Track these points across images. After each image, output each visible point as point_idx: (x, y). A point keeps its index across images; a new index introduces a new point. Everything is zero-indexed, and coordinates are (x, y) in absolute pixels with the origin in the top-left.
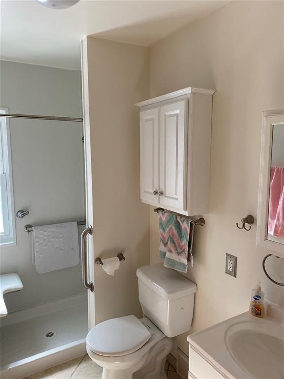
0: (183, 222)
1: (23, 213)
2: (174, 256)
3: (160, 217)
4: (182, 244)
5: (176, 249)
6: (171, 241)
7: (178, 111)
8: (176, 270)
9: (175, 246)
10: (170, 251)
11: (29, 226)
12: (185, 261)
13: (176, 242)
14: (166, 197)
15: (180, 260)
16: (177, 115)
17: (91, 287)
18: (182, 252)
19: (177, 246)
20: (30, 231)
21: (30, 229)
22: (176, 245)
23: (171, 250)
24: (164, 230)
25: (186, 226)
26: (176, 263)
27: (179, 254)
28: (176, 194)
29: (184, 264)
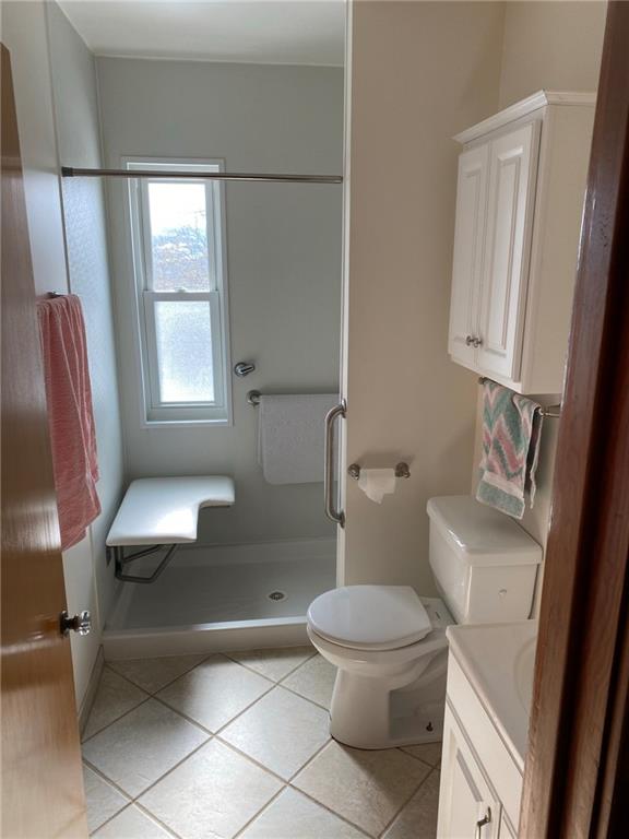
0: (522, 408)
1: (246, 367)
2: (499, 481)
3: (487, 396)
4: (517, 458)
5: (504, 466)
6: (494, 448)
7: (519, 151)
8: (500, 509)
9: (503, 460)
10: (491, 469)
11: (254, 394)
12: (520, 494)
13: (505, 453)
14: (488, 350)
15: (511, 490)
16: (518, 161)
17: (341, 518)
18: (516, 474)
19: (507, 462)
20: (257, 404)
21: (255, 400)
22: (506, 457)
23: (493, 466)
24: (490, 425)
25: (526, 417)
26: (502, 495)
27: (509, 477)
28: (504, 344)
29: (518, 500)
